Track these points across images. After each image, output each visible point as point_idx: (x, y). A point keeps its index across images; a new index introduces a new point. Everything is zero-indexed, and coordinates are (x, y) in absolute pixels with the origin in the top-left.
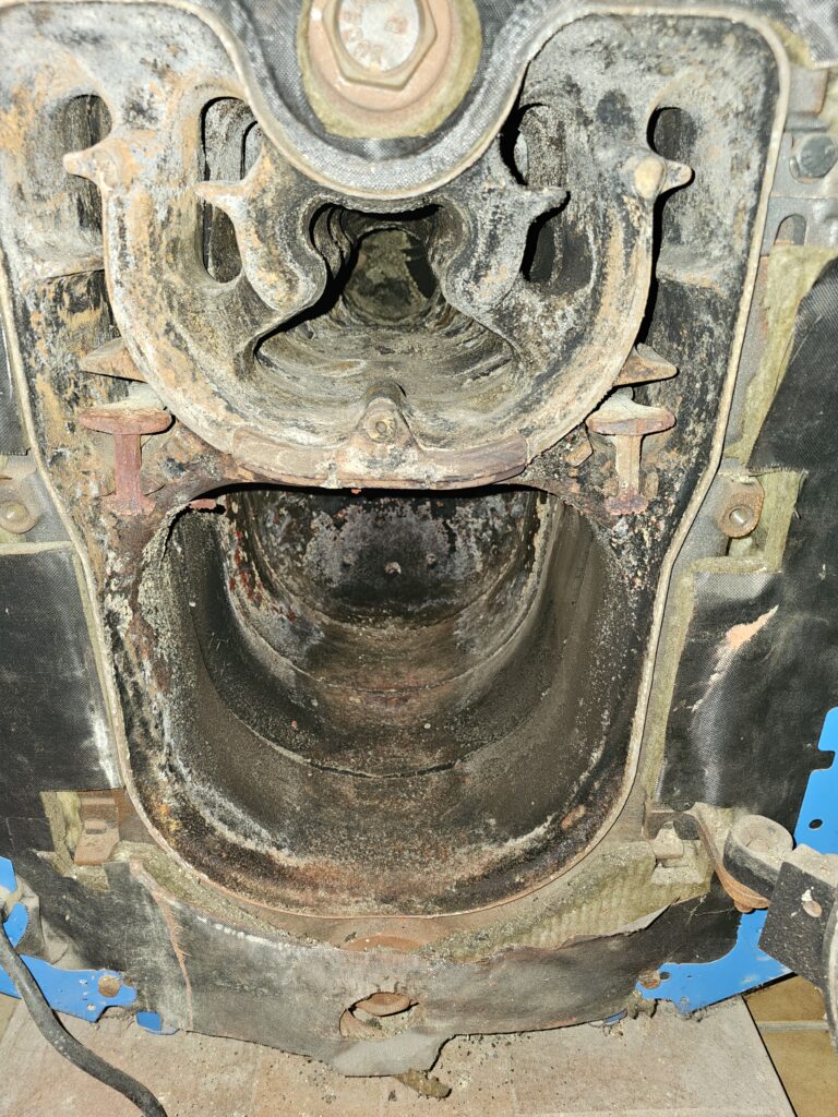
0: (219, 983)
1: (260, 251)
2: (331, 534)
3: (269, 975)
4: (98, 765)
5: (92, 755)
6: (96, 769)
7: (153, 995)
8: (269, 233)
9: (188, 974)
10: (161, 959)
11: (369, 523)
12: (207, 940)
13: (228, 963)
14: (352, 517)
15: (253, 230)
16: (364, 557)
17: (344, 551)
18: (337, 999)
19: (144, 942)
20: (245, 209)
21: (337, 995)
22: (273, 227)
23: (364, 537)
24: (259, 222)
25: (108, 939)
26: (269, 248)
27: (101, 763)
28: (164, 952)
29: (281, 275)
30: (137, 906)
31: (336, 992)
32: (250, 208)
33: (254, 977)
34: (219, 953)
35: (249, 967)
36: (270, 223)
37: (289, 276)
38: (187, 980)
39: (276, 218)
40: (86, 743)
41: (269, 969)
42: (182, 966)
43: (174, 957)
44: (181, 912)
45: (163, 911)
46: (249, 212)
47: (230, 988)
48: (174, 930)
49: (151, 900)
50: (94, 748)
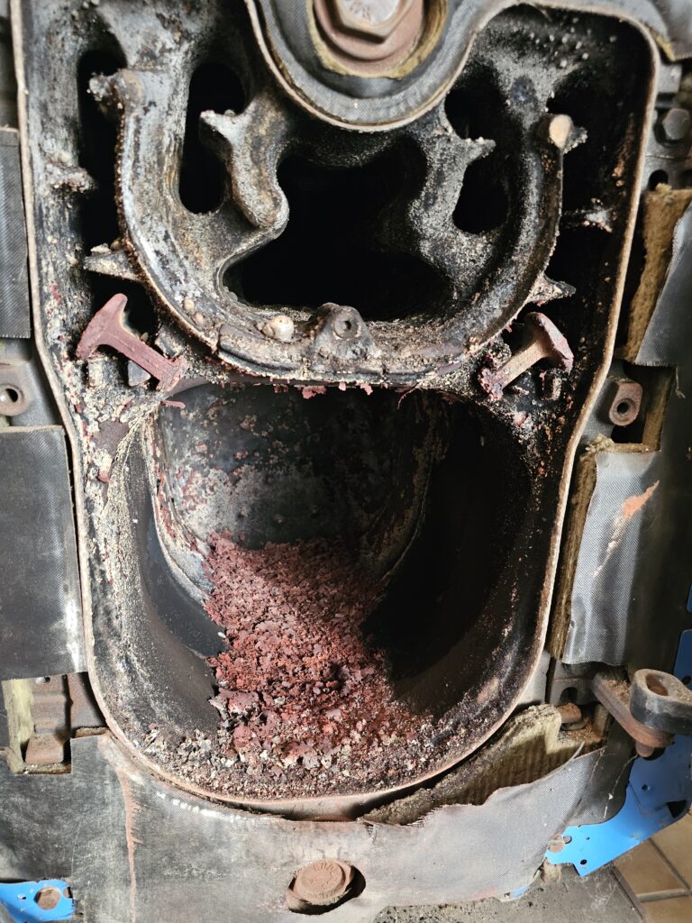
0: (167, 872)
1: (253, 171)
2: (228, 489)
3: (220, 851)
4: (65, 648)
5: (59, 638)
6: (62, 653)
7: (92, 902)
8: (263, 157)
9: (136, 868)
10: (111, 851)
11: (260, 480)
12: (163, 817)
13: (181, 843)
14: (246, 475)
15: (248, 154)
16: (256, 509)
17: (239, 505)
18: (284, 869)
19: (97, 833)
20: (242, 136)
21: (285, 864)
22: (265, 153)
23: (256, 491)
24: (254, 147)
25: (58, 839)
26: (260, 170)
27: (68, 646)
28: (116, 842)
29: (269, 193)
30: (99, 787)
31: (283, 861)
32: (247, 135)
33: (205, 857)
34: (174, 832)
35: (203, 845)
36: (263, 149)
37: (275, 195)
38: (134, 876)
39: (268, 146)
40: (56, 626)
41: (221, 844)
42: (131, 858)
43: (125, 848)
44: (142, 788)
45: (125, 790)
46: (246, 138)
47: (177, 877)
48: (130, 810)
49: (114, 778)
50: (63, 631)
